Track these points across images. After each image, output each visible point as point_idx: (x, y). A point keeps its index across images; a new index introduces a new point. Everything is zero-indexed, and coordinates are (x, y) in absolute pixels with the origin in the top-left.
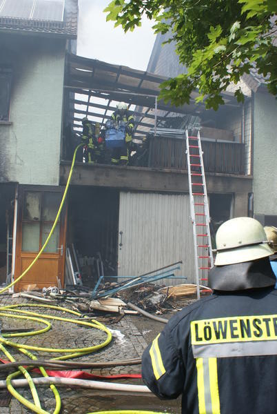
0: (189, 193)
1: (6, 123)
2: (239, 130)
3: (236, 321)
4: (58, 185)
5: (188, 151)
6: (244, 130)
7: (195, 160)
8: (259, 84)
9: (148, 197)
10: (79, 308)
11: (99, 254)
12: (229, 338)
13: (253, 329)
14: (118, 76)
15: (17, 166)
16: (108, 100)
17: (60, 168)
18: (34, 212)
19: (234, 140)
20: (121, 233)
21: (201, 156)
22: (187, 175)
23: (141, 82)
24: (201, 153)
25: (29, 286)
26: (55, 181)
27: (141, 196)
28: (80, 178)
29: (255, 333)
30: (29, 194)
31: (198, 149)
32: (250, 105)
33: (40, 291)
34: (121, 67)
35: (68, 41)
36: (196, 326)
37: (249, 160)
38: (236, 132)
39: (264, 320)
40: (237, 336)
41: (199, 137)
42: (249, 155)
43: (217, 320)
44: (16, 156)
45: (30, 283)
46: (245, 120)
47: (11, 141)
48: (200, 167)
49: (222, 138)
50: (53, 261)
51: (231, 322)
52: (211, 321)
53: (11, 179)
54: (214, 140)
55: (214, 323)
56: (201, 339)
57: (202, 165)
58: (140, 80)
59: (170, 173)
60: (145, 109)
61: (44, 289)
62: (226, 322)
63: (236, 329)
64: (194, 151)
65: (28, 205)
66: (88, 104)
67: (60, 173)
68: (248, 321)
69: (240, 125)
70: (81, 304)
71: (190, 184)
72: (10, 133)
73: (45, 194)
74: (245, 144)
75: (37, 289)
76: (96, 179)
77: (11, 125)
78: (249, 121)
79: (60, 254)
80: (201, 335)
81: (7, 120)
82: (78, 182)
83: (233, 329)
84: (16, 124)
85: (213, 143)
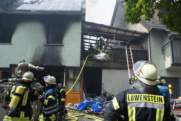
0: (128, 69)
1: (61, 45)
2: (145, 46)
3: (142, 96)
4: (79, 66)
5: (126, 53)
6: (147, 45)
7: (129, 57)
8: (152, 28)
9: (113, 70)
10: (88, 112)
11: (94, 92)
12: (139, 101)
13: (147, 98)
14: (100, 28)
15: (65, 60)
16: (97, 37)
17: (81, 60)
18: (71, 76)
19: (143, 49)
20: (103, 84)
21: (131, 55)
22: (127, 62)
23: (109, 30)
24: (131, 54)
25: (69, 103)
26: (79, 65)
27: (110, 70)
28: (88, 64)
29: (148, 100)
30: (70, 70)
31: (130, 53)
32: (148, 36)
33: (73, 105)
34: (101, 24)
35: (82, 16)
36: (128, 96)
37: (149, 56)
38: (143, 46)
39: (151, 96)
40: (142, 100)
41: (130, 48)
42: (149, 54)
43: (136, 95)
44: (65, 56)
45: (69, 102)
46: (147, 42)
47: (63, 51)
48: (131, 59)
49: (139, 48)
50: (78, 94)
51: (140, 96)
52: (134, 95)
53: (63, 65)
54: (136, 49)
55: (135, 96)
56: (130, 100)
57: (132, 58)
58: (108, 29)
59: (121, 61)
60: (110, 40)
61: (75, 105)
62: (138, 96)
63: (142, 98)
64: (129, 53)
65: (69, 74)
66: (90, 39)
67: (80, 62)
68: (146, 96)
69: (145, 44)
70: (88, 110)
71: (128, 65)
72: (63, 48)
73: (75, 70)
74: (147, 50)
75: (72, 104)
76: (94, 64)
77: (63, 46)
78: (149, 42)
79: (80, 92)
80: (130, 99)
81: (62, 44)
82: (87, 65)
83: (141, 98)
84: (64, 45)
85: (136, 50)
